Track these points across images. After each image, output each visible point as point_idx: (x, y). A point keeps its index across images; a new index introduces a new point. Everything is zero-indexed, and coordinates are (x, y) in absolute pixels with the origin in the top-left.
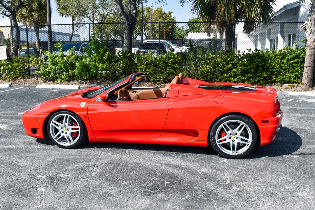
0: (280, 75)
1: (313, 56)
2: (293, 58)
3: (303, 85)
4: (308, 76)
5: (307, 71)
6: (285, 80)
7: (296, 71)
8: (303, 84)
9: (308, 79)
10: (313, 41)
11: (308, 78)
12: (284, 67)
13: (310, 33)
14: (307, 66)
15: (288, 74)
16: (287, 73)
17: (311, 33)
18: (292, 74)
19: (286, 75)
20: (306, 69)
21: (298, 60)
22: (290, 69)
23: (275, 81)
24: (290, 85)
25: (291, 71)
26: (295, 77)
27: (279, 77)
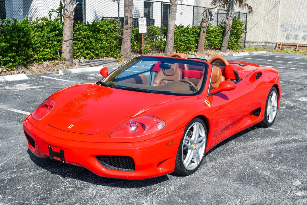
0: (40, 52)
1: (72, 28)
2: (51, 32)
3: (66, 62)
4: (69, 50)
5: (68, 45)
6: (45, 58)
7: (54, 45)
8: (66, 60)
9: (70, 54)
10: (72, 11)
11: (70, 52)
12: (43, 41)
13: (69, 2)
14: (68, 39)
15: (48, 50)
16: (46, 48)
17: (71, 2)
18: (51, 49)
19: (45, 51)
20: (66, 43)
21: (57, 32)
22: (48, 44)
23: (35, 60)
24: (51, 62)
25: (50, 46)
26: (54, 52)
27: (39, 54)
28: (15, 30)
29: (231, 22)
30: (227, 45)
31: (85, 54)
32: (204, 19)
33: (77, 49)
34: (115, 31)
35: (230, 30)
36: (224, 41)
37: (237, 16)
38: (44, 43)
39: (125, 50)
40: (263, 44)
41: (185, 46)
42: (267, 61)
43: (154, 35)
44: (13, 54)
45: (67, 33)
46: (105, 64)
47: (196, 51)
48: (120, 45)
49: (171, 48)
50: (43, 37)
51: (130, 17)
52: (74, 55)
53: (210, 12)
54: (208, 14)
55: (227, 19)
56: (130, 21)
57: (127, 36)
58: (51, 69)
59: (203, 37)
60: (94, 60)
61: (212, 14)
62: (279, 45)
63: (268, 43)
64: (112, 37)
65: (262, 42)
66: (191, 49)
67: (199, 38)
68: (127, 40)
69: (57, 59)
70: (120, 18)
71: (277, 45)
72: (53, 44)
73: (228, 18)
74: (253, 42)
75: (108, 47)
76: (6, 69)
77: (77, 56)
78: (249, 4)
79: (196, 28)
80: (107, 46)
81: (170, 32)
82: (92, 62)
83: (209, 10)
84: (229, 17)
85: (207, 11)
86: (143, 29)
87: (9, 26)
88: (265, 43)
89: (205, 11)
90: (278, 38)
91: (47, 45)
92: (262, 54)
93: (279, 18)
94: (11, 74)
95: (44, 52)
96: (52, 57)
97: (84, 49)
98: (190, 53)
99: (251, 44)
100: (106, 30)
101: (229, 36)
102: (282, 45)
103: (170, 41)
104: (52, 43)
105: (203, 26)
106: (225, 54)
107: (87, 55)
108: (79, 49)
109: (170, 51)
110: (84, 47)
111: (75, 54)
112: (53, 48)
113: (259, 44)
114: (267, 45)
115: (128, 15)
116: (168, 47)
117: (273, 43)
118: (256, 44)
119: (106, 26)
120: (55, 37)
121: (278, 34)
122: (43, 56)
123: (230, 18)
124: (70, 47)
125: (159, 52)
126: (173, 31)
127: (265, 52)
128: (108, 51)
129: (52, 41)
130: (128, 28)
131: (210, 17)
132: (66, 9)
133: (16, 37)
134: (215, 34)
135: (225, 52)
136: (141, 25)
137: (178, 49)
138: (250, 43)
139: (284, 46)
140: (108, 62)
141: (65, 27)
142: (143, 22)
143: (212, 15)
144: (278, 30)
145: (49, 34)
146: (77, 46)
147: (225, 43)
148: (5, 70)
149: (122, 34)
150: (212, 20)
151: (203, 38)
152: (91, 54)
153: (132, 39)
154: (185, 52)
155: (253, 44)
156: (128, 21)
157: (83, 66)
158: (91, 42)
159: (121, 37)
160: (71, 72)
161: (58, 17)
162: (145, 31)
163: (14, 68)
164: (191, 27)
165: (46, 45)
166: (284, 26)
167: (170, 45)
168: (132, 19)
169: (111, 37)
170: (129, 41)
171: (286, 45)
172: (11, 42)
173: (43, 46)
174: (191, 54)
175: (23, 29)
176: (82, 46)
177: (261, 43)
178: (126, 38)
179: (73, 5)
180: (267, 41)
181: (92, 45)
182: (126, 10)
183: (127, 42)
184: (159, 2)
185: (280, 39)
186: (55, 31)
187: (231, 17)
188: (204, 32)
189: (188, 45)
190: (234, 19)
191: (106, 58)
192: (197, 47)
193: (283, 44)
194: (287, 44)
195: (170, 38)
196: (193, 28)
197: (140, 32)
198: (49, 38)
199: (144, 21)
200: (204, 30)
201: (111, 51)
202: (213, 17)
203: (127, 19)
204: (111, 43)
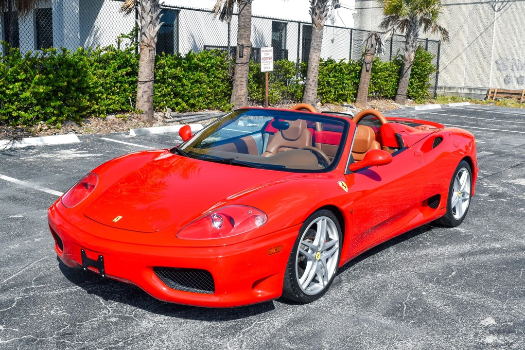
0: (101, 100)
1: (154, 63)
2: (119, 68)
3: (142, 116)
4: (148, 97)
5: (146, 89)
6: (110, 109)
7: (125, 90)
8: (142, 113)
9: (149, 103)
10: (153, 36)
11: (149, 101)
12: (106, 83)
13: (149, 22)
14: (146, 80)
15: (114, 97)
16: (112, 94)
17: (151, 21)
18: (119, 96)
19: (110, 99)
20: (143, 85)
21: (129, 69)
22: (115, 88)
23: (94, 112)
24: (118, 116)
25: (118, 90)
26: (124, 100)
27: (100, 103)
28: (64, 66)
29: (413, 54)
30: (405, 92)
31: (173, 104)
32: (369, 50)
33: (160, 96)
34: (222, 68)
35: (411, 68)
36: (402, 86)
37: (423, 45)
38: (108, 85)
39: (238, 98)
40: (466, 91)
41: (337, 93)
42: (469, 119)
43: (286, 75)
44: (59, 103)
45: (145, 71)
46: (204, 120)
47: (355, 102)
48: (230, 90)
49: (313, 96)
50: (107, 76)
51: (247, 46)
52: (156, 106)
53: (378, 39)
54: (374, 42)
55: (407, 50)
56: (246, 53)
57: (242, 75)
58: (118, 127)
59: (366, 78)
60: (187, 113)
61: (381, 42)
62: (493, 93)
63: (474, 89)
64: (218, 78)
65: (464, 88)
66: (346, 98)
67: (359, 81)
68: (242, 83)
69: (128, 111)
70: (231, 47)
71: (488, 92)
72: (122, 88)
73: (408, 47)
74: (450, 88)
75: (211, 93)
76: (48, 127)
77: (161, 108)
78: (442, 26)
79: (354, 64)
80: (209, 92)
81: (312, 70)
82: (185, 116)
83: (376, 36)
84: (410, 47)
85: (373, 36)
86: (267, 65)
87: (53, 59)
88: (470, 89)
89: (369, 38)
90: (490, 81)
91: (113, 89)
92: (464, 107)
93: (493, 49)
94: (55, 134)
95: (108, 100)
96: (120, 107)
97: (172, 97)
98: (345, 104)
99: (446, 91)
100: (208, 67)
101: (409, 77)
102: (498, 93)
103: (311, 85)
104: (122, 86)
105: (366, 61)
106: (401, 107)
107: (177, 106)
108: (164, 96)
109: (311, 100)
110: (172, 93)
111: (158, 104)
112: (122, 93)
113: (459, 91)
114: (473, 92)
115: (244, 42)
116: (308, 94)
117: (482, 90)
118: (454, 91)
119: (208, 60)
120: (126, 77)
121: (491, 75)
122: (107, 107)
123: (411, 49)
124: (150, 93)
125: (294, 102)
126: (316, 69)
127: (468, 104)
128: (211, 100)
129: (121, 82)
130: (243, 63)
131: (377, 47)
132: (144, 33)
133: (64, 76)
134: (386, 74)
135: (403, 103)
136: (265, 59)
137: (325, 97)
138: (445, 89)
139: (500, 95)
140: (210, 117)
141: (143, 61)
142: (268, 54)
143: (380, 44)
144: (491, 69)
145: (116, 72)
146: (161, 91)
147: (403, 89)
148: (46, 128)
149: (233, 73)
150: (381, 51)
151: (367, 80)
152: (182, 104)
153: (249, 82)
154: (336, 103)
155: (450, 90)
156: (243, 52)
157: (169, 122)
158: (183, 85)
159: (232, 78)
160: (148, 132)
161: (131, 45)
162: (271, 69)
163: (59, 125)
164: (347, 62)
165: (111, 89)
166: (501, 62)
167: (312, 92)
168: (249, 48)
169: (215, 77)
170: (245, 84)
171: (503, 93)
172: (56, 84)
173: (106, 91)
174: (346, 106)
175: (76, 65)
176: (169, 91)
177: (462, 89)
178: (240, 79)
179: (156, 26)
180: (472, 85)
181: (186, 90)
182: (241, 35)
183: (242, 86)
184: (295, 22)
185: (494, 82)
186: (126, 67)
187: (412, 46)
188: (367, 71)
189: (342, 91)
190: (418, 50)
191: (207, 111)
192: (356, 95)
193: (499, 91)
194: (506, 92)
195: (311, 80)
196: (350, 64)
197: (263, 70)
198: (117, 78)
199: (269, 52)
200: (368, 68)
201: (216, 100)
202: (382, 47)
203: (242, 49)
204: (215, 87)
